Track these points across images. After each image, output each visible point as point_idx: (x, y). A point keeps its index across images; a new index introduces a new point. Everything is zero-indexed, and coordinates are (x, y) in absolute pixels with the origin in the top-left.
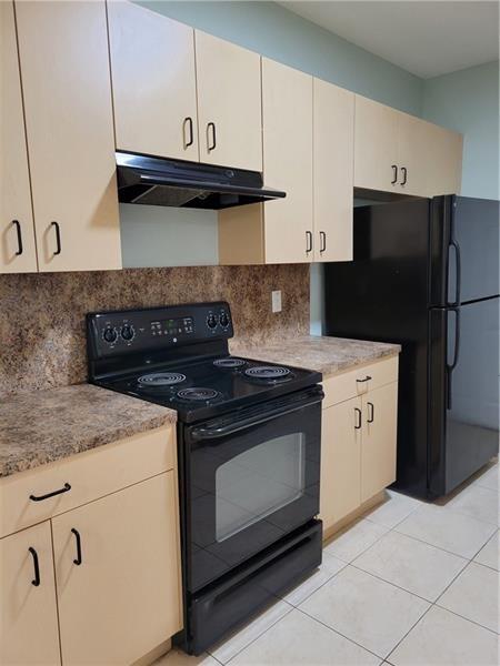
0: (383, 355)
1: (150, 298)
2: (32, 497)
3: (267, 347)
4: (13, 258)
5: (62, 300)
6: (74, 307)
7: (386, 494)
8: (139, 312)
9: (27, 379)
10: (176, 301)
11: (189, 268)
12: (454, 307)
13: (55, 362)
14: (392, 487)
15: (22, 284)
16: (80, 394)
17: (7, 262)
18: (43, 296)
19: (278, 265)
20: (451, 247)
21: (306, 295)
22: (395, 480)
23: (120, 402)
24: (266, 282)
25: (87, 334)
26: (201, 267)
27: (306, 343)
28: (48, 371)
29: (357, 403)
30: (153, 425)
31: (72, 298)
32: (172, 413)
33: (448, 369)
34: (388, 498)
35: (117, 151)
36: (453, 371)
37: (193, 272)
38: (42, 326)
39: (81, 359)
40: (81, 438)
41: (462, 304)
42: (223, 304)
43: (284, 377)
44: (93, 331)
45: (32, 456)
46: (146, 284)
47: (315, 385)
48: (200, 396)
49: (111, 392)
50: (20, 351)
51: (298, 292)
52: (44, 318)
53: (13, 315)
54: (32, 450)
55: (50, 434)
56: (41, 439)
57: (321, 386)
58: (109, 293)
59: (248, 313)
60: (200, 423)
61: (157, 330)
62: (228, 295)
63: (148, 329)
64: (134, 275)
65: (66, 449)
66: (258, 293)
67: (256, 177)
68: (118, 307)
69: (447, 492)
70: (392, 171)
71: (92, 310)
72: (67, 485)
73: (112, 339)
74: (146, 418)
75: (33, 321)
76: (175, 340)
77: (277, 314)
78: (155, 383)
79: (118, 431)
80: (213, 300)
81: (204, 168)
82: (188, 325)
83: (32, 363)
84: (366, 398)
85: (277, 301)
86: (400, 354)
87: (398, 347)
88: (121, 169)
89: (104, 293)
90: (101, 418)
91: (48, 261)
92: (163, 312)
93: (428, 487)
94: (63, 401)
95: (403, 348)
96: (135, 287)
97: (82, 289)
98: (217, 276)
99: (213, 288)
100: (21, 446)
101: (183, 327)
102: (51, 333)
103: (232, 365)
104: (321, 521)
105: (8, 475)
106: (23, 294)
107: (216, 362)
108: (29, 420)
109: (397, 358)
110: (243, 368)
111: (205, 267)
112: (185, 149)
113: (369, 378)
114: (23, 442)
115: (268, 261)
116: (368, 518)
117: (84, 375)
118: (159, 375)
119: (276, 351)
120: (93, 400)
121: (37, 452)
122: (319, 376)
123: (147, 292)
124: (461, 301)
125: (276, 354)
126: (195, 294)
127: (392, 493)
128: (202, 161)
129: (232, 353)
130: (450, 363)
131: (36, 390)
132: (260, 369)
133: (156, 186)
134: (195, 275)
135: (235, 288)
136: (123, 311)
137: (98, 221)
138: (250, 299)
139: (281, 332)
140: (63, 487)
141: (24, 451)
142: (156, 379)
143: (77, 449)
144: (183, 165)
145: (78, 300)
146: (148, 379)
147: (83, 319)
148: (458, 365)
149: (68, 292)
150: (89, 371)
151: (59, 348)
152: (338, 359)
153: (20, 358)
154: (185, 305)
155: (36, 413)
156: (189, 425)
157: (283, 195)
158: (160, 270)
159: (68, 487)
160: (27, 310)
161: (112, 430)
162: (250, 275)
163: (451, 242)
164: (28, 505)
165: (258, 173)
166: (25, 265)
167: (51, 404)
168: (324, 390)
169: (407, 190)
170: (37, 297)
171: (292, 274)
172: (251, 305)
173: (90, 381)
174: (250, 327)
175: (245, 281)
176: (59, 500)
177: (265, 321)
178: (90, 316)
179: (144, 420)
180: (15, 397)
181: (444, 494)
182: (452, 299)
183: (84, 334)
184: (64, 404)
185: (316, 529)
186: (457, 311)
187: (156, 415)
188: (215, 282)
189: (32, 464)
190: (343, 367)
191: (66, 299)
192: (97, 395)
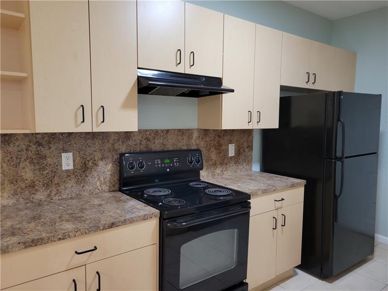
0: (293, 186)
1: (156, 146)
2: (76, 252)
3: (224, 176)
4: (80, 124)
5: (108, 145)
6: (114, 150)
7: (295, 271)
8: (150, 153)
9: (87, 187)
10: (171, 148)
11: (180, 130)
12: (340, 159)
13: (102, 179)
14: (298, 267)
15: (88, 137)
16: (113, 197)
17: (77, 126)
18: (98, 143)
19: (233, 130)
20: (339, 122)
21: (250, 147)
22: (300, 263)
23: (132, 203)
24: (226, 139)
25: (120, 164)
26: (187, 130)
27: (248, 175)
28: (98, 184)
29: (274, 213)
30: (145, 218)
31: (113, 145)
32: (157, 212)
33: (336, 198)
34: (296, 274)
35: (138, 68)
36: (340, 198)
37: (182, 132)
38: (96, 159)
39: (116, 178)
40: (104, 222)
41: (346, 158)
42: (198, 151)
43: (228, 195)
44: (123, 163)
45: (77, 230)
46: (154, 138)
47: (247, 202)
48: (176, 204)
49: (129, 197)
50: (84, 172)
51: (245, 145)
52: (98, 155)
53: (82, 153)
54: (78, 226)
55: (90, 219)
56: (84, 221)
57: (250, 202)
58: (133, 143)
59: (214, 156)
60: (172, 219)
61: (158, 164)
62: (202, 145)
63: (153, 163)
64: (148, 133)
65: (96, 228)
66: (221, 145)
67: (219, 81)
68: (138, 150)
69: (334, 275)
70: (307, 76)
71: (123, 151)
72: (95, 247)
73: (133, 168)
74: (142, 213)
75: (92, 156)
76: (168, 170)
77: (231, 158)
78: (153, 194)
79: (125, 220)
80: (193, 148)
81: (188, 76)
82: (176, 162)
83: (90, 179)
84: (281, 212)
85: (232, 150)
86: (305, 185)
87: (304, 182)
88: (140, 78)
89: (131, 143)
90: (118, 211)
91: (98, 126)
92: (164, 154)
93: (321, 270)
94: (103, 200)
95: (307, 182)
96: (148, 139)
97: (119, 140)
98: (195, 135)
99: (193, 141)
100: (74, 224)
101: (173, 163)
102: (101, 163)
103: (199, 186)
104: (247, 284)
105: (64, 239)
106: (88, 142)
107: (191, 184)
108: (82, 210)
109: (303, 188)
110: (205, 188)
111: (189, 129)
112: (177, 66)
113: (283, 199)
114: (76, 222)
115: (224, 128)
116: (281, 285)
117: (117, 186)
118: (157, 189)
119: (228, 179)
120: (118, 201)
121: (80, 228)
122: (248, 196)
123: (155, 143)
124: (345, 156)
125: (227, 181)
126: (183, 145)
127: (298, 271)
128: (186, 72)
129: (202, 179)
130: (337, 193)
131: (91, 193)
132: (214, 189)
133: (159, 87)
134: (183, 134)
135: (206, 141)
136: (141, 153)
137: (126, 105)
138: (215, 148)
139: (234, 167)
140: (93, 248)
141: (74, 227)
142: (154, 192)
143: (102, 228)
144: (175, 75)
145: (116, 146)
146: (151, 192)
147: (119, 156)
148: (342, 195)
149: (111, 141)
150: (120, 184)
151: (105, 171)
152: (263, 186)
153: (84, 176)
154: (176, 151)
155: (87, 206)
156: (166, 219)
157: (232, 91)
158: (163, 131)
159: (96, 248)
160: (89, 151)
161: (122, 219)
162: (216, 135)
163: (339, 120)
164: (74, 256)
165: (220, 78)
166: (86, 128)
167: (96, 202)
168: (251, 205)
169: (316, 87)
170: (95, 144)
171: (242, 135)
172: (215, 152)
173: (120, 190)
174: (215, 164)
175: (213, 138)
176: (90, 255)
177: (224, 161)
178: (122, 155)
179: (140, 215)
180: (80, 197)
181: (332, 276)
182: (339, 154)
183: (118, 164)
184: (102, 203)
185: (244, 288)
186: (343, 162)
187: (147, 213)
188: (194, 138)
189: (77, 234)
190: (265, 192)
191: (110, 145)
192: (121, 199)
